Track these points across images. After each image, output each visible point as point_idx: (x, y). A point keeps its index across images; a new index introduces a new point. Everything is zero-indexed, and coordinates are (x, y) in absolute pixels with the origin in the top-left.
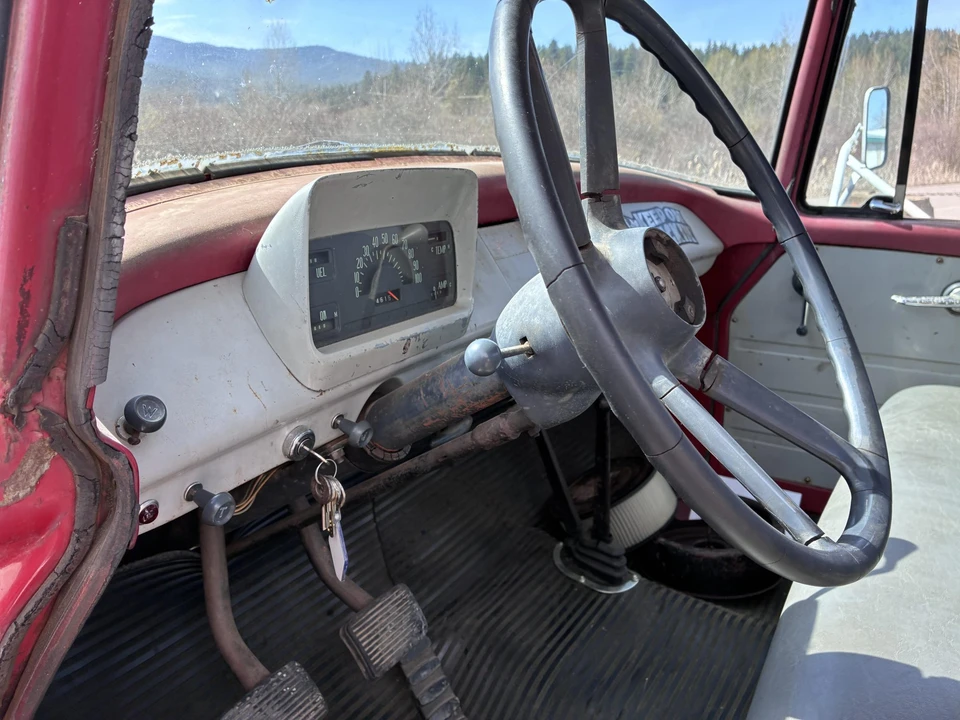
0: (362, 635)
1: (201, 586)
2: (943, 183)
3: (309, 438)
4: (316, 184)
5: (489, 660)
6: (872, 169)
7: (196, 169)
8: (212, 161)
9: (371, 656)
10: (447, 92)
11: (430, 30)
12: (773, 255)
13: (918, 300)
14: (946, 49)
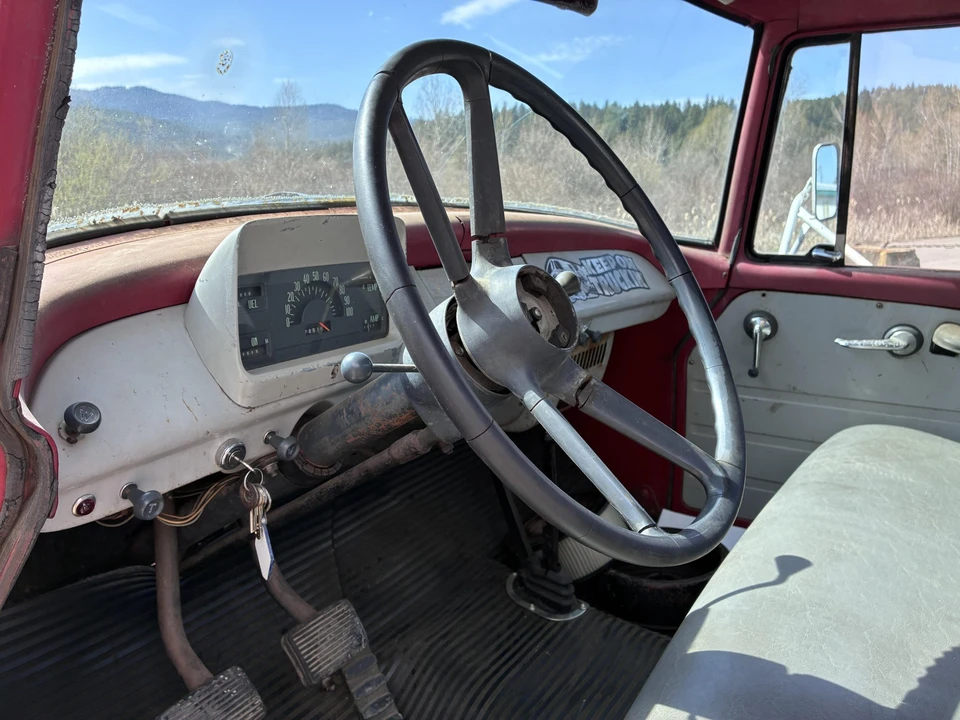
0: (301, 643)
1: (155, 593)
2: (946, 237)
3: (240, 450)
4: (244, 227)
5: (435, 680)
6: (822, 221)
7: (156, 216)
8: (171, 209)
9: (310, 663)
10: (452, 148)
11: (435, 89)
12: (725, 301)
13: (859, 343)
14: (948, 104)
